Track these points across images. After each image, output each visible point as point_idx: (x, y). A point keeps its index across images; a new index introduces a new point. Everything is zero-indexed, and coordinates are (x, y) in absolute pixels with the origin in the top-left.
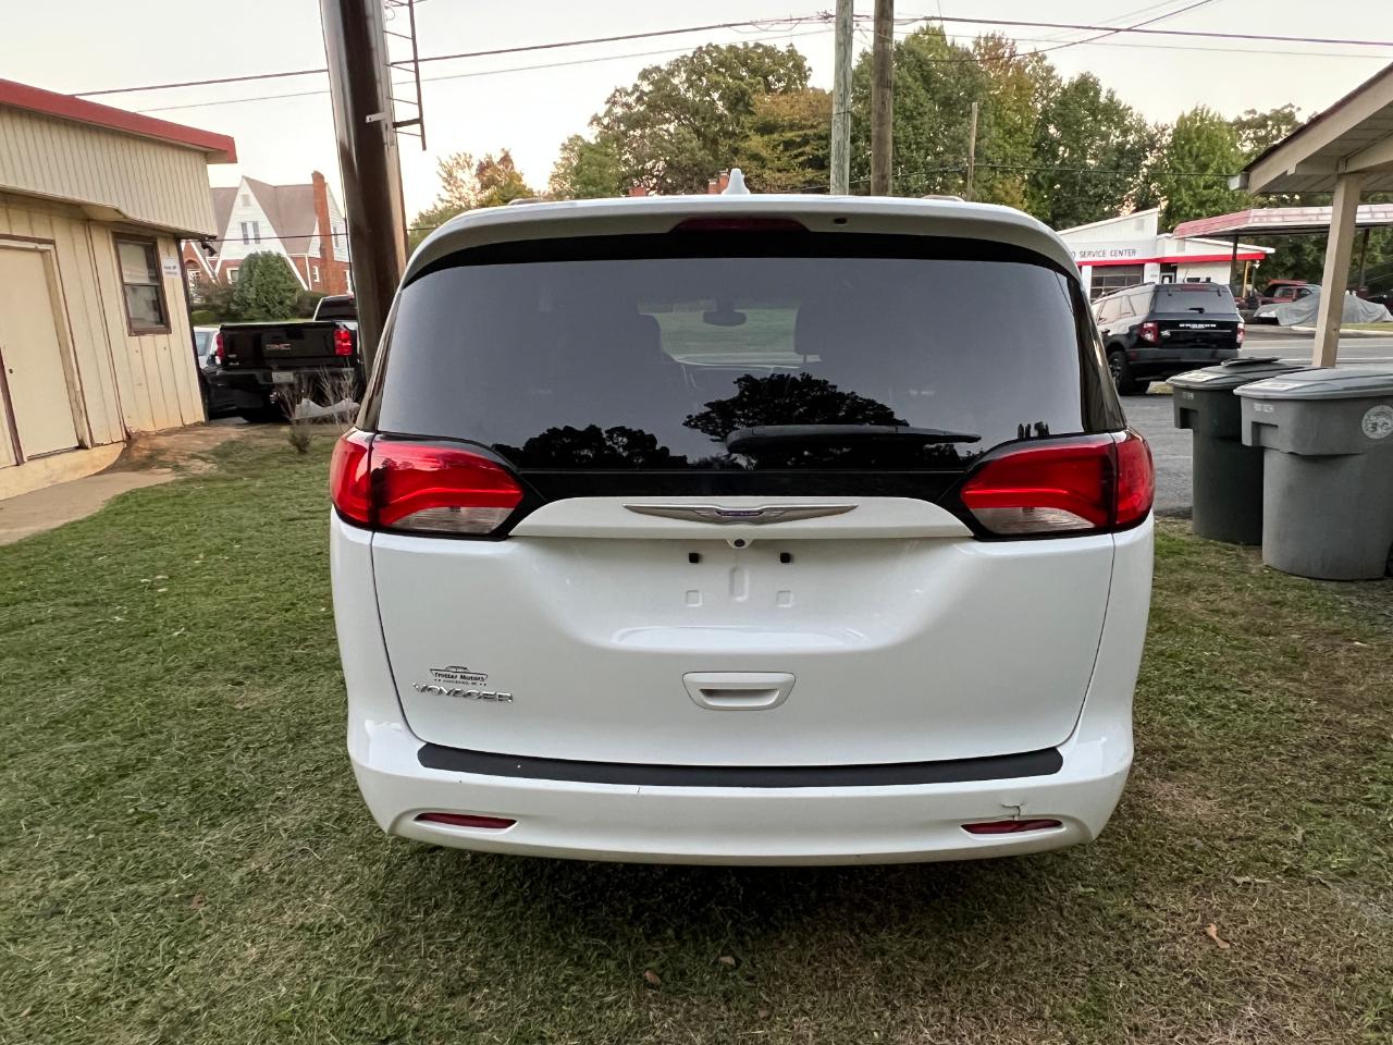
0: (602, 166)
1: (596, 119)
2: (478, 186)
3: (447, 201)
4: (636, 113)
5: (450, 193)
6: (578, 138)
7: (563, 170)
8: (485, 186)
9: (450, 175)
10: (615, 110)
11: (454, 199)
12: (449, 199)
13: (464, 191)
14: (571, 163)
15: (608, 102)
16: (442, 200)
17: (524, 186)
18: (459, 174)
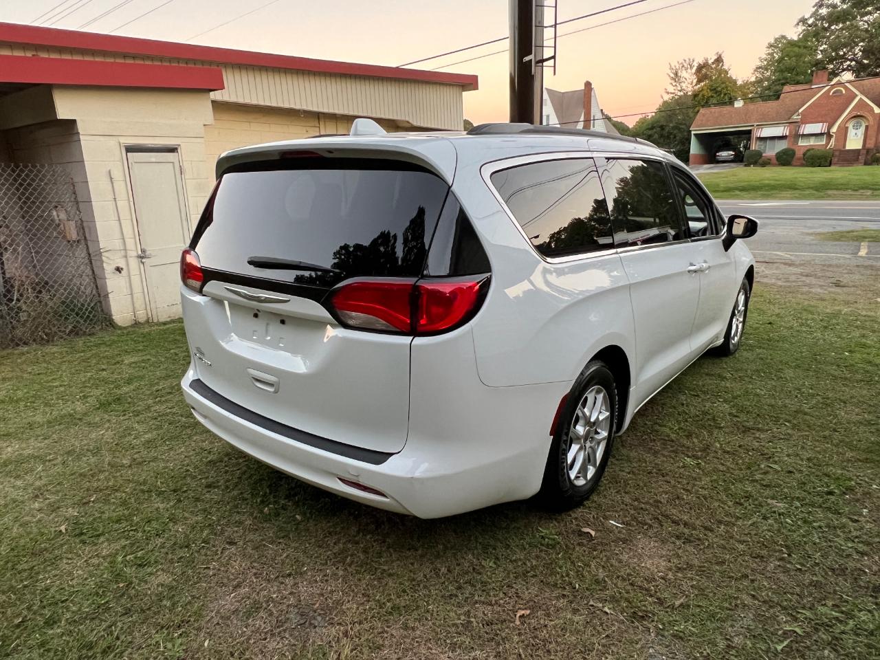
0: (799, 56)
1: (803, 21)
2: (695, 81)
3: (671, 93)
4: (839, 12)
5: (675, 88)
6: (783, 37)
7: (765, 63)
8: (699, 81)
9: (676, 74)
10: (820, 11)
11: (677, 91)
12: (673, 91)
13: (684, 85)
14: (774, 57)
15: (816, 5)
16: (668, 93)
17: (731, 77)
18: (684, 74)
